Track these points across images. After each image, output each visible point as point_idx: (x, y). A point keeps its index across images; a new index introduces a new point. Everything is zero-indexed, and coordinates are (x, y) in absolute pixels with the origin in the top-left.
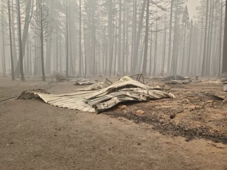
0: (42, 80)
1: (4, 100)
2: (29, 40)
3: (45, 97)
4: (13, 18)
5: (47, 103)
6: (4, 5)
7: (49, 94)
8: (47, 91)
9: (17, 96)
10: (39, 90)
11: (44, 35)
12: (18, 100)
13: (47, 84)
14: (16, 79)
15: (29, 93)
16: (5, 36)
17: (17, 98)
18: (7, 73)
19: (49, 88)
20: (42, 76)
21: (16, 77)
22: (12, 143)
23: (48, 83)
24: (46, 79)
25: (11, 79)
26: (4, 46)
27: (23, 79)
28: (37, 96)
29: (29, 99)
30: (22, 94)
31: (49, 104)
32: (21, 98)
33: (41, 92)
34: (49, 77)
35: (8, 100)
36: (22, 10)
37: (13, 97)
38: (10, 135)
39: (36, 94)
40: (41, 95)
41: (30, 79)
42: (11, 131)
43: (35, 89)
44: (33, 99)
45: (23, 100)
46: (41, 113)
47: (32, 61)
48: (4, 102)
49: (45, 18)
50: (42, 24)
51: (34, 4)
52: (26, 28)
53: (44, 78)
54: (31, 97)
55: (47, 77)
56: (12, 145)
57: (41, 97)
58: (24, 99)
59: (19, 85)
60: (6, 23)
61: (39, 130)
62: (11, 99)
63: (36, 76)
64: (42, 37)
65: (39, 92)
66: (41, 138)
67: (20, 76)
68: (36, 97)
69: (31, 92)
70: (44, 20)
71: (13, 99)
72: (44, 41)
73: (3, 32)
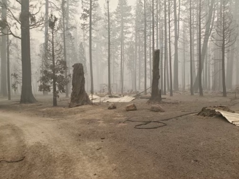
0: (222, 95)
1: (186, 115)
2: (208, 53)
3: (228, 116)
4: (193, 35)
5: (232, 123)
6: (186, 25)
7: (234, 112)
8: (231, 109)
9: (197, 111)
10: (220, 107)
11: (225, 46)
12: (198, 116)
13: (228, 100)
14: (195, 94)
15: (210, 109)
16: (186, 53)
17: (197, 113)
18: (186, 88)
19: (232, 106)
20: (222, 91)
21: (194, 91)
22: (196, 161)
23: (230, 100)
24: (227, 95)
25: (190, 94)
26: (184, 63)
27: (201, 93)
28: (219, 114)
29: (210, 116)
30: (203, 110)
31: (234, 124)
32: (201, 114)
33: (223, 110)
34: (230, 93)
35: (188, 115)
36: (202, 25)
37: (192, 112)
38: (194, 151)
39: (218, 112)
40: (224, 113)
41: (208, 94)
42: (195, 148)
43: (216, 106)
44: (214, 116)
45: (203, 116)
46: (225, 134)
47: (211, 75)
48: (186, 116)
49: (228, 26)
50: (224, 34)
51: (215, 15)
52: (206, 41)
53: (225, 94)
54: (212, 114)
55: (228, 92)
56: (197, 163)
57: (223, 116)
58: (205, 116)
59: (197, 100)
60: (187, 41)
61: (224, 154)
62: (192, 114)
63: (215, 91)
64: (223, 48)
65: (221, 109)
66: (228, 165)
67: (199, 91)
68: (217, 115)
69: (211, 109)
70: (227, 28)
71: (194, 114)
72: (225, 52)
73: (184, 50)
